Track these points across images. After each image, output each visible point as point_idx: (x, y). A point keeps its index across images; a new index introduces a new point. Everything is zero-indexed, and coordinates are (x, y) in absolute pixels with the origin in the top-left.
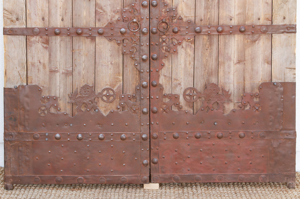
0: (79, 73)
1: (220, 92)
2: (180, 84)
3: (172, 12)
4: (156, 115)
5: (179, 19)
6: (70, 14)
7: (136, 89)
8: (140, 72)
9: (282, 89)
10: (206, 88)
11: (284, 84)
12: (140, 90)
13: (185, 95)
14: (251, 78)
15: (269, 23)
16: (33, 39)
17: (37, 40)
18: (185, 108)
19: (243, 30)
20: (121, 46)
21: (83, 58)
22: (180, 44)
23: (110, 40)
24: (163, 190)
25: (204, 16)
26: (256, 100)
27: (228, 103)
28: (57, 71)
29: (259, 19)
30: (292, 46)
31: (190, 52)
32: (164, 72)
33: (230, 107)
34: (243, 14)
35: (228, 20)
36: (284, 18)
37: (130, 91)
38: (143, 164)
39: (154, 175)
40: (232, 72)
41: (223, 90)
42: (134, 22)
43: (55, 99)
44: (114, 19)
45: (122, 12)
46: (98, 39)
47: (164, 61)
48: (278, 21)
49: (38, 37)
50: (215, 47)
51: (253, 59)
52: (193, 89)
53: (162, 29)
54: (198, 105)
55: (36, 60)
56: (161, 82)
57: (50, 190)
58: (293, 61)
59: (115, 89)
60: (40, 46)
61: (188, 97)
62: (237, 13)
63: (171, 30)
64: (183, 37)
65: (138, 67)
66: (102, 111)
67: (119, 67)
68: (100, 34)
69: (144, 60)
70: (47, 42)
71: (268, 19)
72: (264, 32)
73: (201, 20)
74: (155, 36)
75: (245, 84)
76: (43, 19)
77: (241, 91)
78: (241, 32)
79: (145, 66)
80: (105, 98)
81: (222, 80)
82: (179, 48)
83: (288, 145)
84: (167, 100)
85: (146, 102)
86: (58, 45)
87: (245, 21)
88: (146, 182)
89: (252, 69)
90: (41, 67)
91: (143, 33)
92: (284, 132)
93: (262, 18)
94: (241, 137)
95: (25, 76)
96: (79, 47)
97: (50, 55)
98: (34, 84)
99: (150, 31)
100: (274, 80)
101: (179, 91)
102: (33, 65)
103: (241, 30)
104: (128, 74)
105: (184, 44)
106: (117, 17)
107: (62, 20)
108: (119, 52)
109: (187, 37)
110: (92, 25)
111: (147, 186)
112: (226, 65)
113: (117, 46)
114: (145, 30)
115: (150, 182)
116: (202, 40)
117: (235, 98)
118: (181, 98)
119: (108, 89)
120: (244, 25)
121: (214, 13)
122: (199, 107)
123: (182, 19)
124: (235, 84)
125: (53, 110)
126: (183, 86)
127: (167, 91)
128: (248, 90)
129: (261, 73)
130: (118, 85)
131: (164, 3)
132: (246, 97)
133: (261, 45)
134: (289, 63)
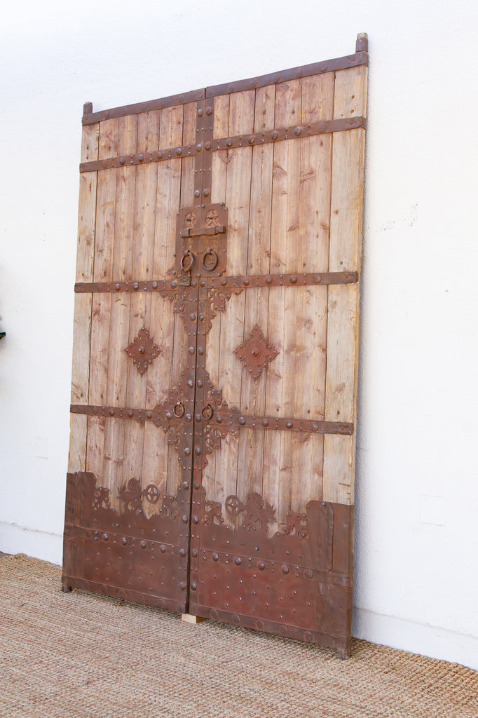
0: (129, 464)
1: (264, 507)
2: (222, 489)
3: (219, 394)
4: (196, 527)
5: (224, 405)
6: (124, 392)
7: (178, 490)
8: (182, 468)
9: (332, 512)
10: (249, 498)
11: (336, 506)
12: (181, 491)
13: (227, 505)
15: (320, 418)
16: (93, 419)
17: (96, 420)
18: (227, 522)
19: (290, 425)
20: (167, 434)
21: (133, 446)
22: (224, 437)
23: (158, 426)
24: (201, 625)
25: (250, 403)
26: (303, 523)
27: (272, 523)
28: (110, 459)
29: (309, 412)
30: (346, 452)
31: (234, 449)
32: (207, 471)
33: (274, 529)
34: (291, 403)
35: (275, 410)
36: (338, 413)
37: (173, 492)
38: (180, 587)
39: (193, 604)
40: (277, 481)
41: (268, 506)
42: (178, 405)
43: (107, 492)
44: (162, 400)
45: (170, 393)
46: (147, 424)
47: (208, 457)
48: (331, 416)
49: (97, 417)
50: (259, 446)
51: (301, 466)
52: (235, 498)
54: (240, 519)
55: (93, 445)
56: (203, 484)
58: (347, 475)
59: (159, 487)
60: (97, 427)
61: (229, 508)
62: (284, 402)
63: (215, 418)
64: (227, 429)
65: (181, 462)
66: (146, 512)
67: (164, 460)
68: (149, 418)
69: (187, 454)
70: (103, 423)
71: (318, 413)
72: (314, 431)
73: (247, 408)
74: (199, 424)
75: (291, 499)
76: (102, 397)
77: (287, 508)
78: (288, 428)
79: (188, 462)
80: (149, 496)
81: (266, 491)
82: (223, 442)
84: (209, 509)
85: (187, 507)
86: (113, 428)
87: (293, 413)
88: (183, 612)
89: (300, 480)
90: (97, 453)
91: (187, 420)
92: (333, 574)
93: (312, 411)
95: (84, 461)
96: (130, 431)
97: (105, 439)
98: (90, 471)
100: (324, 499)
101: (221, 499)
102: (91, 449)
103: (288, 425)
104: (172, 470)
105: (228, 438)
106: (165, 398)
107: (118, 398)
108: (165, 442)
109: (231, 429)
110: (142, 407)
111: (184, 617)
112: (272, 469)
113: (163, 433)
114: (188, 416)
115: (187, 612)
116: (248, 433)
117: (279, 518)
118: (224, 509)
119: (152, 486)
120: (292, 419)
121: (260, 401)
122: (241, 523)
123: (226, 405)
124: (281, 498)
125: (104, 505)
126: (225, 493)
127: (209, 497)
128: (295, 508)
129: (309, 486)
130: (162, 482)
131: (210, 383)
132: (292, 518)
133: (311, 448)
134: (342, 476)
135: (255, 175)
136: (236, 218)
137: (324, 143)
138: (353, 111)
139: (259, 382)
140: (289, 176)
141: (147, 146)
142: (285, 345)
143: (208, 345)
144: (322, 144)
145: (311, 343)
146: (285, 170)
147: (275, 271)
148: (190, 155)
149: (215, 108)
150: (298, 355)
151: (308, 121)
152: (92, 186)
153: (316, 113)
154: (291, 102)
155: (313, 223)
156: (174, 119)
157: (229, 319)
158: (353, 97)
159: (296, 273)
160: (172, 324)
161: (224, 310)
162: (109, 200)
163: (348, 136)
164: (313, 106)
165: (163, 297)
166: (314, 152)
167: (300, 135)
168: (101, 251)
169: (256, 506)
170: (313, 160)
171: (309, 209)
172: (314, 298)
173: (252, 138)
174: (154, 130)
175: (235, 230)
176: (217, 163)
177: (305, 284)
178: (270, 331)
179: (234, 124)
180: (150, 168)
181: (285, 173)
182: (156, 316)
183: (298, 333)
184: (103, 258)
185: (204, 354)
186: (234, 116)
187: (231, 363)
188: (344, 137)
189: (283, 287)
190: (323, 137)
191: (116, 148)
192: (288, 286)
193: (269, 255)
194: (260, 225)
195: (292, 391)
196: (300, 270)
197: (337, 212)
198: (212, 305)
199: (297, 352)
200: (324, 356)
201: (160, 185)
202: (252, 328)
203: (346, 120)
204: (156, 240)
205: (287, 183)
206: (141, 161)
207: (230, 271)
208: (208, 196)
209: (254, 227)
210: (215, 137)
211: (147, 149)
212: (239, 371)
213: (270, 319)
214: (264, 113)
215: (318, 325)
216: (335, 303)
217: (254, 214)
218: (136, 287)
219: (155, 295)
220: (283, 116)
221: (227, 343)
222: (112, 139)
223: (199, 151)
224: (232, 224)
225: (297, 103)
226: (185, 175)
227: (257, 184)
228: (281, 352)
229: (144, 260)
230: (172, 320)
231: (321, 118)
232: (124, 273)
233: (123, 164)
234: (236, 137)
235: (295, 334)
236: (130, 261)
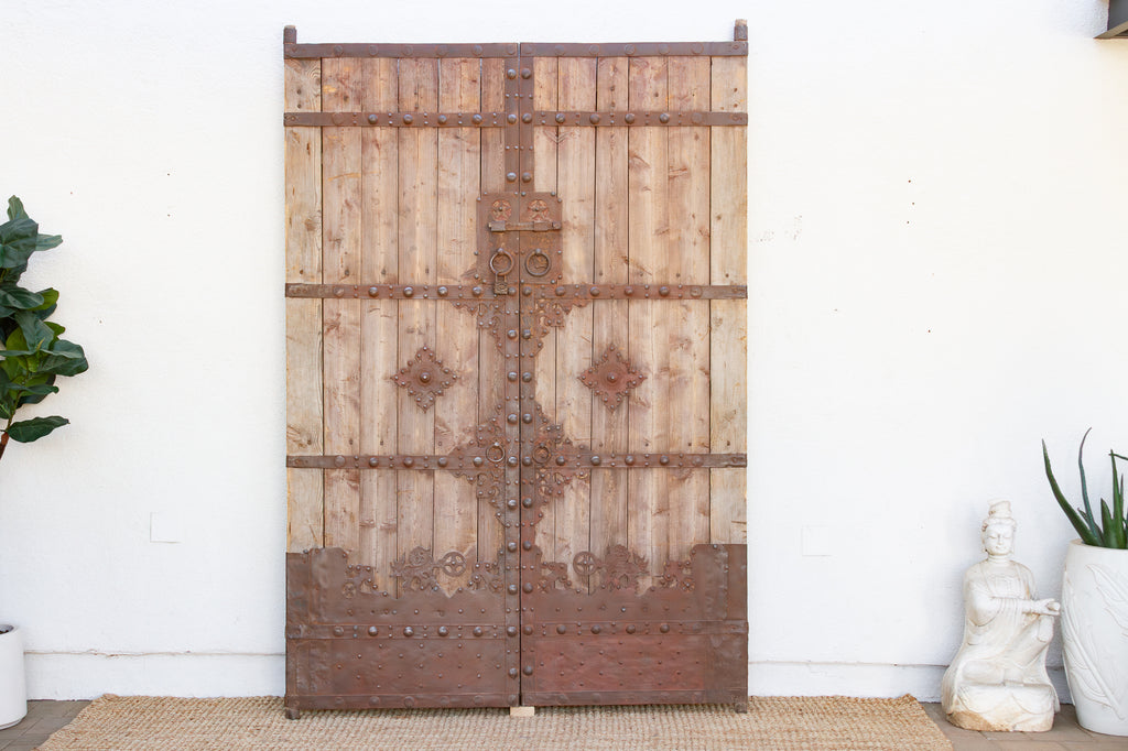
0: (408, 529)
1: (631, 560)
2: (567, 546)
3: (556, 431)
4: (530, 597)
5: (565, 443)
6: (393, 435)
7: (499, 555)
8: (505, 526)
9: (725, 555)
10: (609, 553)
11: (729, 547)
12: (504, 555)
13: (575, 563)
14: (679, 537)
15: (705, 451)
16: (335, 474)
17: (341, 475)
18: (576, 585)
19: (665, 461)
20: (475, 485)
21: (415, 505)
22: (567, 482)
23: (458, 476)
24: (542, 716)
25: (606, 438)
26: (686, 572)
27: (644, 578)
28: (373, 526)
29: (690, 445)
30: (740, 486)
31: (584, 495)
32: (542, 526)
33: (646, 583)
34: (665, 435)
35: (643, 446)
36: (729, 444)
37: (489, 558)
38: (510, 675)
39: (527, 694)
40: (649, 528)
41: (636, 556)
42: (495, 447)
43: (370, 570)
44: (463, 442)
45: (477, 431)
46: (438, 474)
47: (544, 510)
48: (719, 448)
49: (342, 471)
50: (622, 488)
51: (681, 507)
52: (588, 554)
53: (539, 459)
54: (597, 579)
55: (338, 508)
56: (537, 543)
57: (360, 718)
58: (742, 511)
59: (464, 554)
60: (344, 484)
61: (580, 568)
62: (656, 434)
63: (553, 460)
64: (572, 471)
65: (502, 519)
66: (444, 588)
67: (471, 518)
68: (442, 466)
69: (511, 508)
70: (357, 479)
71: (703, 445)
72: (698, 466)
73: (601, 445)
74: (528, 469)
75: (668, 547)
76: (351, 442)
77: (663, 557)
78: (663, 464)
79: (513, 517)
80: (448, 568)
81: (633, 541)
82: (567, 488)
83: (737, 643)
84: (548, 572)
85: (514, 574)
86: (375, 484)
87: (668, 447)
88: (513, 704)
89: (680, 524)
90: (347, 519)
91: (510, 465)
92: (729, 623)
93: (694, 443)
94: (663, 631)
95: (321, 534)
96: (408, 486)
97: (361, 500)
98: (335, 546)
99: (521, 463)
100: (714, 541)
101: (566, 558)
102: (334, 515)
103: (662, 461)
104: (486, 529)
105: (574, 482)
106: (469, 439)
107: (382, 443)
108: (471, 494)
109: (578, 472)
110: (429, 452)
111: (515, 711)
112: (640, 515)
113: (468, 485)
114: (512, 460)
115: (520, 704)
116: (602, 477)
117: (653, 569)
118: (570, 569)
119: (453, 555)
120: (668, 454)
121: (621, 435)
122: (598, 583)
123: (570, 443)
124: (655, 547)
125: (365, 589)
126: (572, 550)
127: (547, 557)
128: (674, 556)
129: (693, 529)
130: (470, 547)
131: (543, 418)
132: (671, 568)
133: (694, 485)
134: (735, 514)
135: (602, 162)
136: (574, 212)
137: (701, 137)
138: (736, 106)
139: (618, 412)
140: (653, 169)
141: (417, 104)
142: (654, 368)
143: (538, 370)
144: (697, 137)
145: (690, 365)
146: (647, 161)
147: (634, 280)
148: (495, 126)
149: (536, 71)
150: (673, 379)
151: (677, 108)
152: (312, 147)
153: (687, 101)
154: (653, 82)
155: (688, 228)
156: (465, 75)
157: (570, 337)
158: (736, 90)
159: (667, 285)
160: (475, 343)
161: (560, 325)
162: (349, 170)
163: (731, 133)
164: (684, 92)
165: (458, 307)
166: (688, 147)
167: (667, 122)
168: (339, 241)
169: (619, 561)
170: (685, 155)
171: (683, 211)
172: (693, 313)
173: (595, 117)
174: (430, 85)
175: (574, 228)
176: (542, 142)
177: (680, 298)
178: (632, 352)
179: (566, 95)
180: (425, 136)
181: (647, 166)
182: (446, 332)
183: (672, 355)
184: (343, 251)
185: (531, 381)
186: (565, 86)
187: (574, 393)
188: (726, 133)
189: (650, 301)
190: (697, 130)
191: (359, 99)
192: (656, 299)
193: (627, 262)
194: (612, 224)
195: (666, 423)
196: (672, 280)
197: (719, 218)
198: (542, 319)
199: (670, 376)
200: (706, 380)
201: (444, 159)
202: (605, 346)
203: (728, 114)
204: (440, 232)
205: (651, 177)
206: (408, 124)
207: (569, 278)
208: (529, 182)
209: (604, 226)
210: (536, 108)
211: (417, 108)
212: (588, 401)
213: (631, 338)
214: (612, 89)
215: (699, 345)
216: (721, 320)
217: (603, 211)
218: (409, 293)
219: (442, 304)
220: (641, 97)
221: (568, 367)
222: (351, 86)
223: (511, 123)
224: (570, 220)
225: (661, 85)
226: (487, 151)
227: (604, 174)
228: (650, 376)
229: (420, 256)
230: (475, 337)
231: (695, 107)
232: (384, 273)
233: (373, 124)
234: (571, 113)
235: (667, 356)
236: (394, 259)
